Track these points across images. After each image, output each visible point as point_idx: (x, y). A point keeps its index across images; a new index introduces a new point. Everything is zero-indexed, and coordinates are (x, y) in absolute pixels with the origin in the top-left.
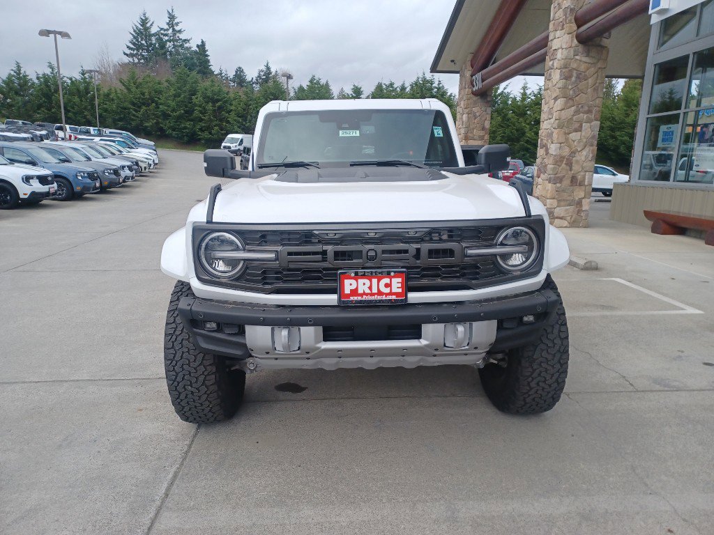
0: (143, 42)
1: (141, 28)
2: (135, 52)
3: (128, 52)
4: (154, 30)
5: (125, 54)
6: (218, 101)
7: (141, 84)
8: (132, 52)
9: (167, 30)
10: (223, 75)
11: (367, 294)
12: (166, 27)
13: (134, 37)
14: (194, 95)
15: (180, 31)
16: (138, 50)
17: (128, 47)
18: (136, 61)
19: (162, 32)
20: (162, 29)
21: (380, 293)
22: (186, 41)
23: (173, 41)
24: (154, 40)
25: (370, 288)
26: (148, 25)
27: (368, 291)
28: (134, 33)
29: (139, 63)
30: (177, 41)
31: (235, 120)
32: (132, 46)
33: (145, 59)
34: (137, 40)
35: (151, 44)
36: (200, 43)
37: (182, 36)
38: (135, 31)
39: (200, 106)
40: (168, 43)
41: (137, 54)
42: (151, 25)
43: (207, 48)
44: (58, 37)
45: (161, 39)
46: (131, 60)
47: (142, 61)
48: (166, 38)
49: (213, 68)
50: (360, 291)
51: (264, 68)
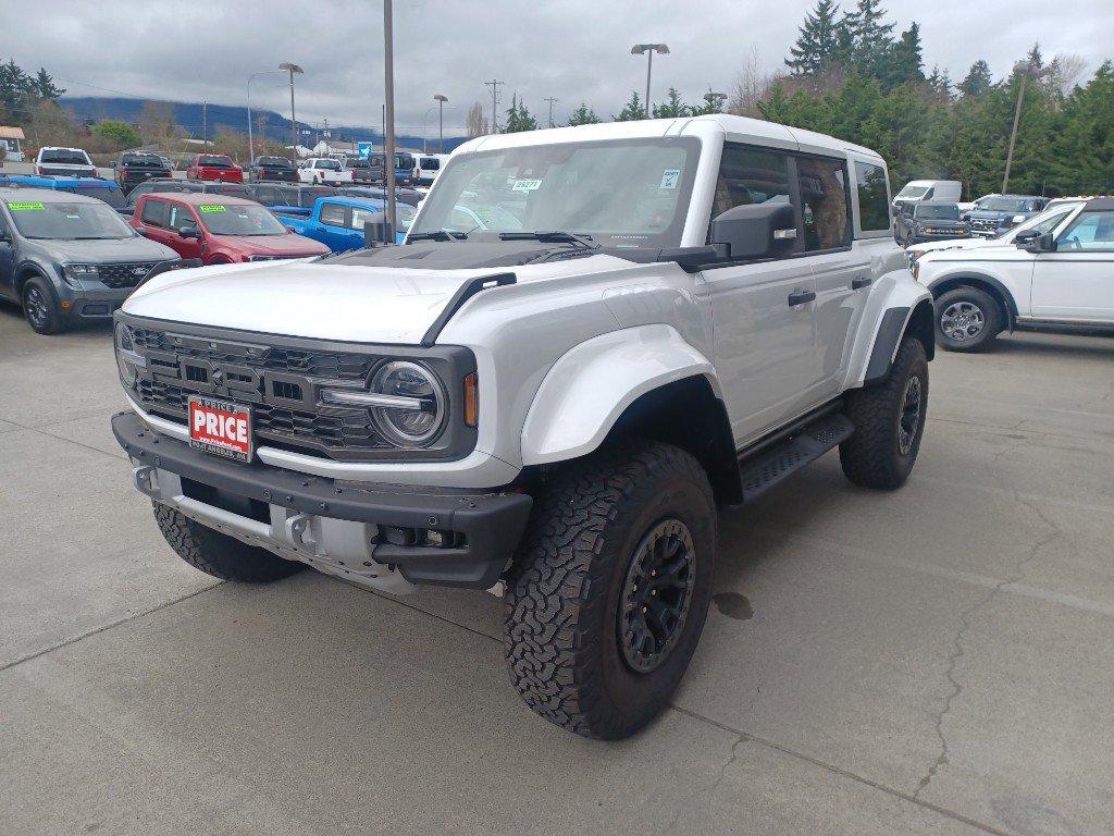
0: (818, 41)
1: (819, 18)
2: (803, 57)
3: (792, 58)
4: (835, 20)
5: (787, 62)
6: (903, 125)
7: (786, 107)
8: (798, 58)
9: (859, 15)
10: (938, 79)
11: (215, 437)
12: (856, 10)
13: (807, 36)
14: (864, 118)
15: (878, 14)
16: (807, 54)
17: (794, 52)
18: (802, 70)
19: (850, 19)
20: (849, 15)
21: (226, 439)
22: (887, 28)
23: (864, 31)
24: (833, 33)
25: (218, 428)
26: (829, 13)
27: (216, 433)
28: (805, 29)
29: (805, 73)
30: (870, 31)
31: (927, 157)
32: (800, 49)
33: (814, 65)
34: (809, 39)
35: (829, 42)
36: (908, 29)
37: (880, 22)
38: (807, 25)
39: (871, 137)
40: (856, 36)
41: (805, 60)
42: (834, 11)
43: (920, 35)
44: (654, 52)
45: (846, 31)
46: (794, 70)
47: (811, 71)
48: (854, 29)
49: (923, 69)
50: (209, 432)
51: (1027, 58)
